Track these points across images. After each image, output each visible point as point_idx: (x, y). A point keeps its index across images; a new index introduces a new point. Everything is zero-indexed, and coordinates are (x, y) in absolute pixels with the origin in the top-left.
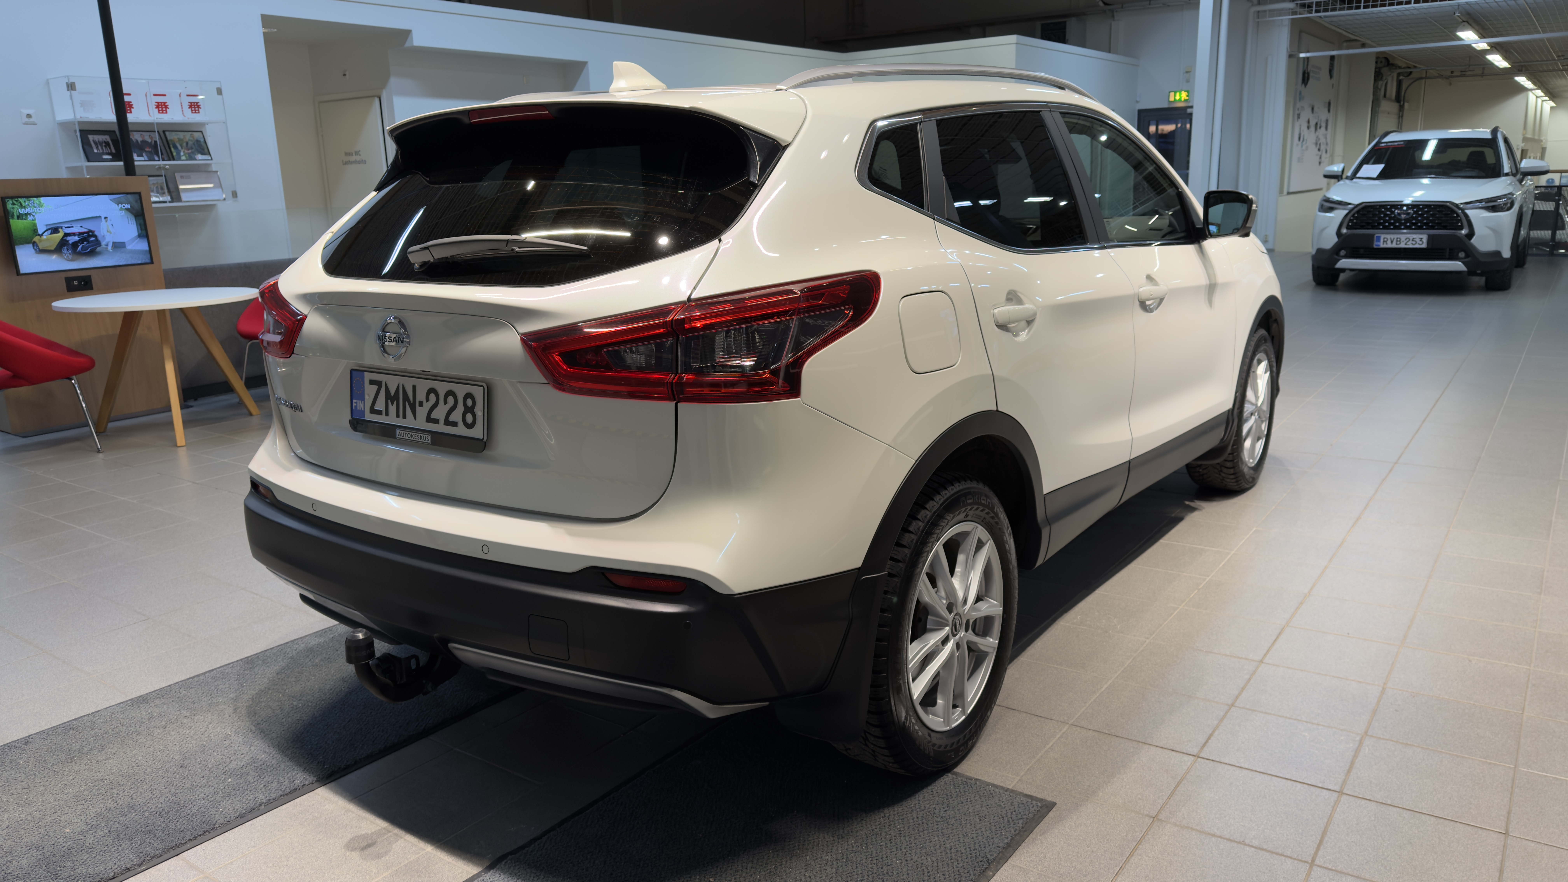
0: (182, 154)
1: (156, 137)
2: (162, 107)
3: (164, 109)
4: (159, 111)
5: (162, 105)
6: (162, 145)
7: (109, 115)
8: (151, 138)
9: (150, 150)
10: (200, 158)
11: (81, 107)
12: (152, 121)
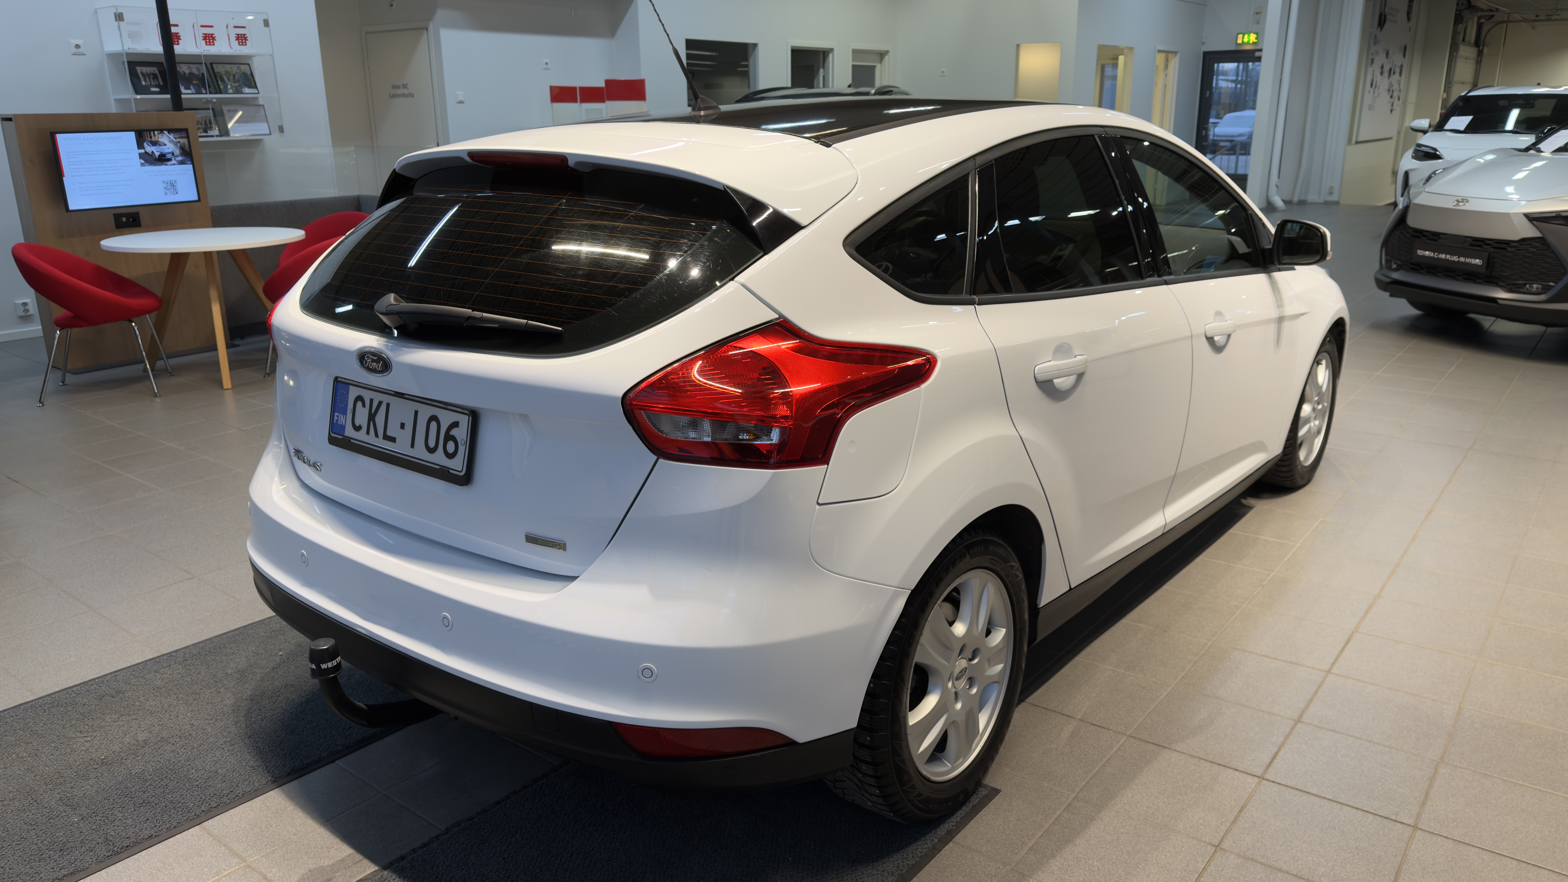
0: (229, 87)
1: (203, 70)
2: (209, 39)
3: (211, 41)
4: (206, 42)
5: (209, 37)
6: (209, 77)
7: (156, 47)
8: (198, 70)
9: (197, 82)
10: (247, 92)
11: (129, 37)
12: (200, 54)
